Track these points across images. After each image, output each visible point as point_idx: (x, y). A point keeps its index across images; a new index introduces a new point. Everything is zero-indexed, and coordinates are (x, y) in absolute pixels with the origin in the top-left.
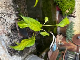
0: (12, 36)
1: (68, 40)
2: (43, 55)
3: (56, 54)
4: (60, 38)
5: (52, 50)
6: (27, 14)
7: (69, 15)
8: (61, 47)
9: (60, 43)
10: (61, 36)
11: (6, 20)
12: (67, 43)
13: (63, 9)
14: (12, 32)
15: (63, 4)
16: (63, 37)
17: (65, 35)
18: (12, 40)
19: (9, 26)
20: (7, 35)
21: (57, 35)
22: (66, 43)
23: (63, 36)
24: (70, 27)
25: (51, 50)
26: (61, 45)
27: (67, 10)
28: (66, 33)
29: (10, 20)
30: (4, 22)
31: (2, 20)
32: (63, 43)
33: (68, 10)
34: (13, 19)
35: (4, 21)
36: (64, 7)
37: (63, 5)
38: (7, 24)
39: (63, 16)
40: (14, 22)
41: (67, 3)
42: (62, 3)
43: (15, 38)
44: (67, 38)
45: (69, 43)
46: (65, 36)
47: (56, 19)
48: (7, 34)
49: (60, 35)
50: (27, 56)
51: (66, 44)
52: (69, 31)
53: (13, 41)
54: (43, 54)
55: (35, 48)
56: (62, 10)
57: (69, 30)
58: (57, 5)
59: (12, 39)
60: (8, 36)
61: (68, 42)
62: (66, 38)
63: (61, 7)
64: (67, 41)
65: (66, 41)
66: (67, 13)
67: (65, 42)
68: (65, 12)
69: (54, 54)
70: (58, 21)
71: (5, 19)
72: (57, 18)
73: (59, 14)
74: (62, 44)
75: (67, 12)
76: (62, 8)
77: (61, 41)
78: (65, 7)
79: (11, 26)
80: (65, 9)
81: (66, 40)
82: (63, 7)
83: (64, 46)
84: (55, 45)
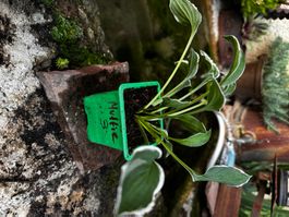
2: (186, 207)
6: (97, 21)
7: (272, 8)
9: (242, 135)
22: (264, 132)
28: (265, 92)
47: (211, 36)
49: (231, 103)
54: (187, 202)
62: (265, 113)
67: (258, 129)
70: (218, 43)
72: (215, 31)
74: (250, 140)
77: (241, 126)
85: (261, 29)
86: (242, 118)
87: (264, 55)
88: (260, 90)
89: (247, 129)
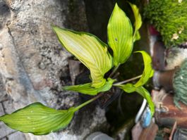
0: (61, 92)
1: (179, 101)
2: (120, 135)
3: (151, 134)
4: (160, 98)
5: (141, 124)
7: (180, 44)
8: (162, 119)
9: (161, 108)
10: (162, 92)
11: (52, 59)
12: (176, 108)
13: (164, 32)
14: (61, 83)
15: (166, 20)
16: (165, 96)
17: (172, 89)
18: (60, 99)
19: (57, 72)
20: (52, 89)
21: (153, 91)
22: (173, 108)
23: (167, 92)
24: (183, 71)
25: (138, 124)
26: (163, 114)
27: (174, 33)
28: (174, 86)
29: (58, 59)
30: (48, 64)
31: (44, 60)
32: (167, 109)
33: (178, 33)
34: (64, 58)
35: (49, 61)
36: (166, 28)
37: (165, 23)
38: (54, 68)
39: (165, 48)
40: (66, 63)
41: (174, 19)
42: (162, 18)
43: (66, 96)
44: (177, 96)
45: (182, 108)
46: (171, 92)
48: (51, 86)
49: (159, 91)
50: (88, 135)
51: (173, 110)
52: (181, 80)
53: (63, 102)
54: (121, 133)
55: (105, 119)
56: (162, 33)
57: (182, 78)
58: (152, 22)
59: (60, 97)
60: (55, 92)
61: (178, 106)
62: (175, 98)
63: (161, 28)
64: (177, 104)
65: (174, 105)
66: (175, 40)
67: (170, 106)
68: (170, 39)
69: (146, 133)
71: (50, 59)
72: (152, 51)
73: (156, 43)
74: (164, 110)
75: (176, 37)
76: (162, 30)
77: (161, 103)
78: (171, 27)
79: (61, 70)
80: (170, 33)
81: (175, 102)
82: (164, 28)
83: (169, 115)
84: (147, 113)
85: (175, 53)
86: (163, 99)
87: (178, 66)
88: (172, 85)
89: (164, 105)
